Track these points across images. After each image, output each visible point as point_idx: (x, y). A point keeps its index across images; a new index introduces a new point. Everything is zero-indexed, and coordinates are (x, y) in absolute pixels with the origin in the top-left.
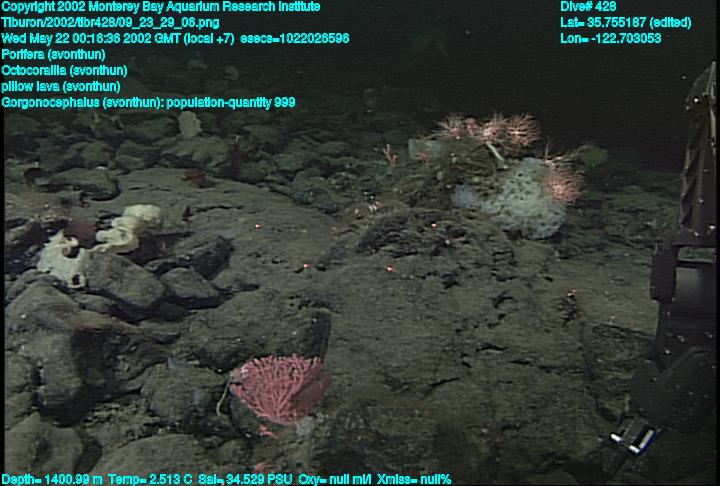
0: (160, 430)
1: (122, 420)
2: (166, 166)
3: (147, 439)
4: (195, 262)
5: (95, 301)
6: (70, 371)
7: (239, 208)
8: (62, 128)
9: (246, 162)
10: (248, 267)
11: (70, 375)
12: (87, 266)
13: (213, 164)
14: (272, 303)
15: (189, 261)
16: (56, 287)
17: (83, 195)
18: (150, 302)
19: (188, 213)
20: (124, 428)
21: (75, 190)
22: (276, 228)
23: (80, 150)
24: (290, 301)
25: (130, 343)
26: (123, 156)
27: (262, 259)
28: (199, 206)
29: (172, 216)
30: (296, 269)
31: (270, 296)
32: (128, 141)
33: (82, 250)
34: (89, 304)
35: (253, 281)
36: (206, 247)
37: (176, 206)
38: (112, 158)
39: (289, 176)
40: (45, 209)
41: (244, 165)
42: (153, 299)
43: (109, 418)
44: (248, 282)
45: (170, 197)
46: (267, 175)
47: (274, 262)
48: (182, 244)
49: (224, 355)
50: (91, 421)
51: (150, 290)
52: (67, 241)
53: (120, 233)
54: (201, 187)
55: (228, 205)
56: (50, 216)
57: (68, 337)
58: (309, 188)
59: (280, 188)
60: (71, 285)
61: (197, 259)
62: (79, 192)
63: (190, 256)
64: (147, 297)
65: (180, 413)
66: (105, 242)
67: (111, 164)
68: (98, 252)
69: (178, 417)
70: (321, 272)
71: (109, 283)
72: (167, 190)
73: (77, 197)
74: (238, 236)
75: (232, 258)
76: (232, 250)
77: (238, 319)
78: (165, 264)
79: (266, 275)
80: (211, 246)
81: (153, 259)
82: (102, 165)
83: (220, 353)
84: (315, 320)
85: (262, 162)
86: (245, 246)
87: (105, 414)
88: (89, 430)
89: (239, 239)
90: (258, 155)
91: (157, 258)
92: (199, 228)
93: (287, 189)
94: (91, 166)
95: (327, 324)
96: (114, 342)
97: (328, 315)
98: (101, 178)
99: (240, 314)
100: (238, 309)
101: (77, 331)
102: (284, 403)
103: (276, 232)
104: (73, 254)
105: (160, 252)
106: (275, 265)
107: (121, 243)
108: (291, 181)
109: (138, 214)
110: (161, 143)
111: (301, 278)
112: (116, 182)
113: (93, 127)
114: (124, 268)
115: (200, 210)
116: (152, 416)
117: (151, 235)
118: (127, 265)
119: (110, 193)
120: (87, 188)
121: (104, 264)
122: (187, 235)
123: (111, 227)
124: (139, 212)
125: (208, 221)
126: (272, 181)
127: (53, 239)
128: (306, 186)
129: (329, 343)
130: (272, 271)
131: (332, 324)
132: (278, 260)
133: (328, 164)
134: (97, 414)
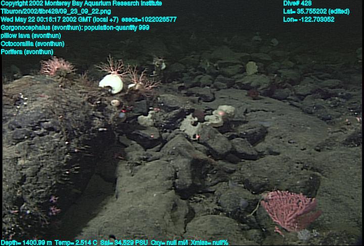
0: (221, 213)
1: (205, 203)
2: (237, 88)
3: (215, 216)
4: (248, 136)
5: (201, 147)
6: (188, 176)
7: (273, 112)
8: (193, 69)
9: (278, 88)
10: (274, 143)
11: (188, 177)
12: (200, 131)
13: (261, 88)
14: (286, 164)
15: (245, 135)
16: (187, 138)
17: (200, 99)
18: (224, 152)
19: (246, 112)
20: (206, 208)
21: (196, 96)
22: (293, 124)
23: (200, 79)
24: (297, 165)
25: (214, 170)
26: (218, 82)
27: (283, 139)
28: (252, 109)
29: (239, 112)
30: (302, 148)
31: (286, 160)
32: (220, 75)
33: (199, 123)
34: (198, 148)
35: (277, 150)
36: (255, 129)
37: (241, 108)
38: (213, 83)
39: (302, 97)
40: (187, 103)
41: (277, 90)
42: (226, 151)
43: (200, 201)
44: (274, 151)
45: (238, 103)
46: (288, 96)
47: (289, 142)
48: (242, 126)
49: (258, 185)
50: (192, 200)
51: (225, 146)
52: (193, 119)
53: (216, 117)
54: (254, 99)
55: (267, 110)
56: (188, 107)
57: (190, 161)
58: (314, 105)
59: (295, 103)
60: (192, 138)
61: (249, 135)
62: (198, 97)
63: (246, 133)
64: (224, 149)
65: (232, 208)
66: (208, 121)
67: (212, 86)
68: (205, 125)
69: (231, 210)
70: (317, 152)
71: (208, 140)
72: (237, 100)
73: (197, 100)
74: (271, 126)
75: (266, 137)
76: (267, 132)
77: (266, 168)
78: (233, 135)
79: (284, 148)
80: (257, 129)
81: (228, 132)
82: (208, 86)
83: (256, 184)
84: (311, 178)
85: (287, 89)
86: (274, 132)
87: (199, 199)
88: (191, 204)
89: (271, 128)
90: (285, 85)
91: (230, 132)
92: (251, 120)
93: (299, 104)
94: (204, 86)
95: (318, 182)
96: (207, 167)
97: (320, 176)
98: (208, 92)
99: (268, 166)
100: (267, 163)
101: (194, 159)
102: (291, 218)
103: (292, 126)
104: (195, 124)
105: (231, 129)
106: (290, 144)
107: (215, 122)
108: (302, 100)
109: (224, 109)
110: (235, 77)
111: (305, 153)
112: (214, 94)
113: (206, 69)
114: (216, 134)
115: (252, 111)
116: (218, 205)
117: (228, 121)
118: (217, 133)
119: (211, 99)
120: (202, 95)
121: (207, 130)
122: (245, 122)
123: (212, 114)
124: (225, 109)
125: (256, 117)
126: (291, 100)
127: (188, 117)
128: (312, 104)
129: (318, 192)
130: (288, 147)
131: (321, 182)
132: (292, 141)
133: (327, 93)
134: (195, 198)
